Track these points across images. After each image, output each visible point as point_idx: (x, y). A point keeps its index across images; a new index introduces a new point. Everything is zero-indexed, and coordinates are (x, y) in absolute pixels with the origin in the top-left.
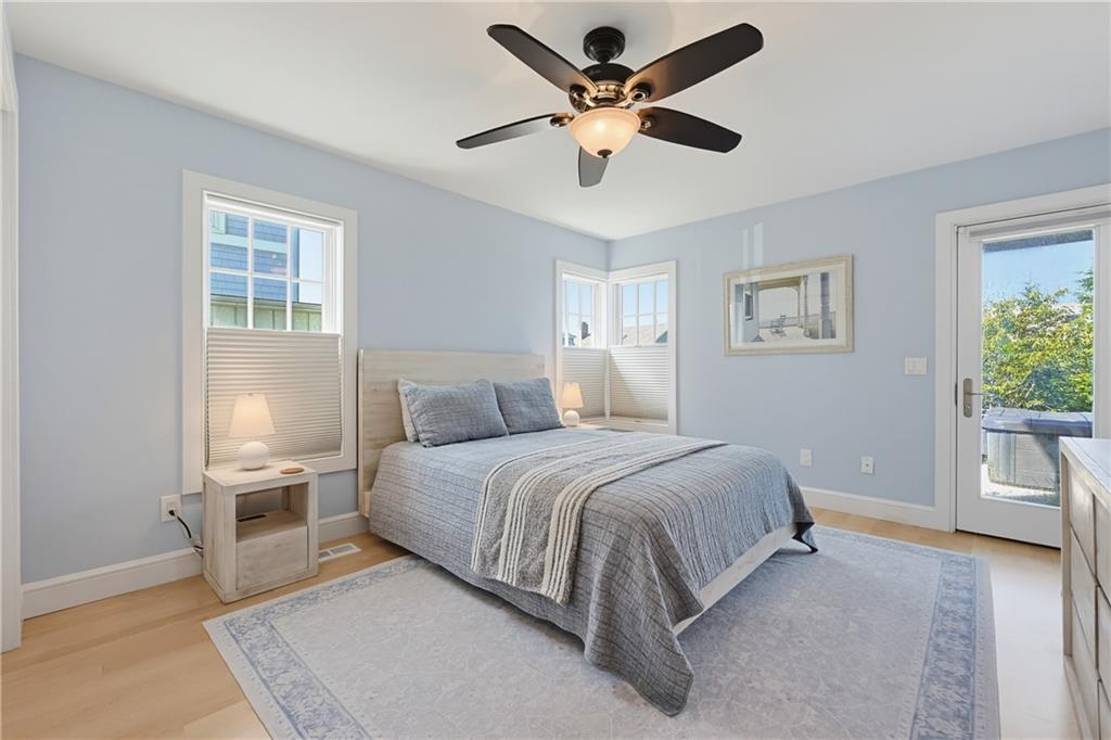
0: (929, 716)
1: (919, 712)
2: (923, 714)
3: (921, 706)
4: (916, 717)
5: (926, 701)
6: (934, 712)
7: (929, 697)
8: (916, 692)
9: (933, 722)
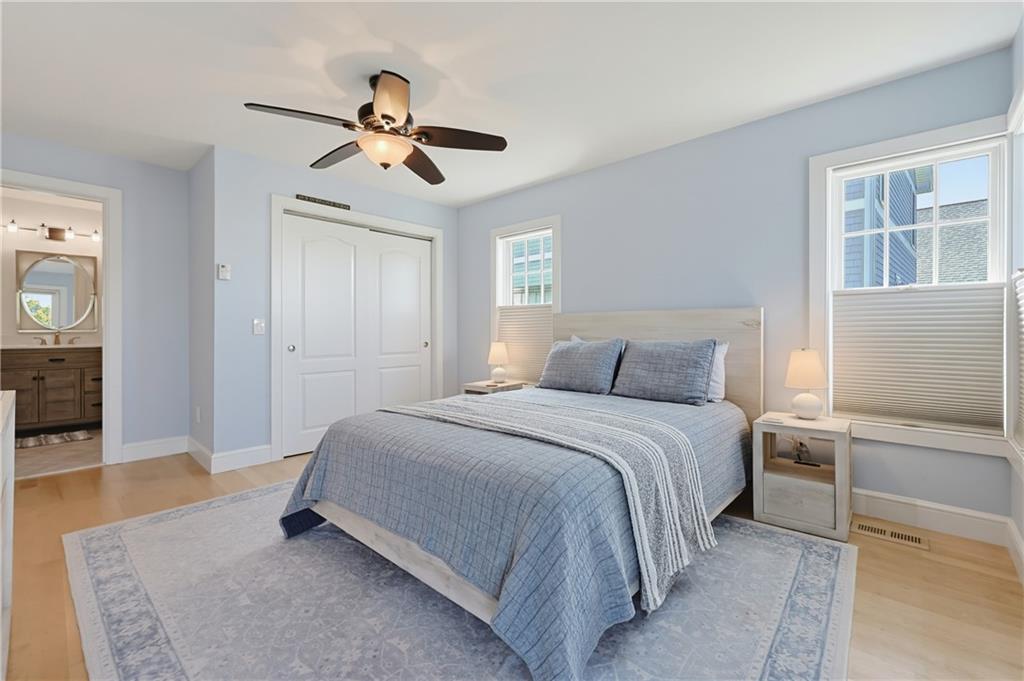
0: (158, 653)
1: (168, 648)
2: (165, 649)
3: (171, 653)
4: (168, 642)
5: (170, 661)
6: (157, 659)
7: (169, 667)
8: (183, 660)
9: (154, 649)
